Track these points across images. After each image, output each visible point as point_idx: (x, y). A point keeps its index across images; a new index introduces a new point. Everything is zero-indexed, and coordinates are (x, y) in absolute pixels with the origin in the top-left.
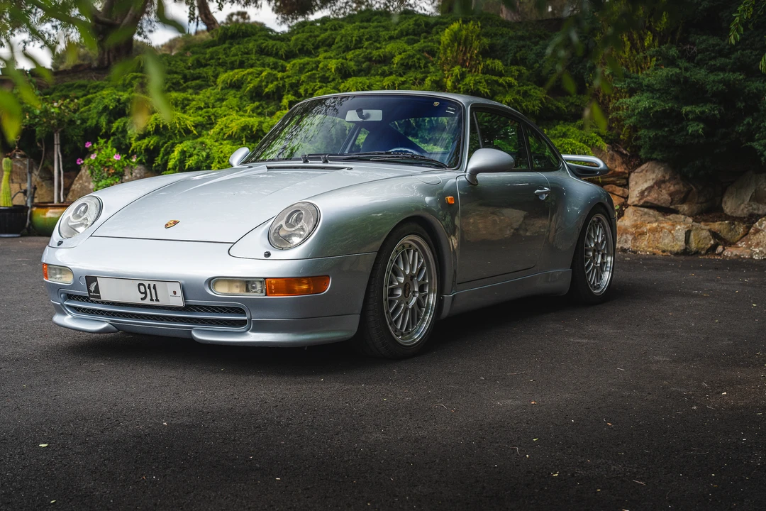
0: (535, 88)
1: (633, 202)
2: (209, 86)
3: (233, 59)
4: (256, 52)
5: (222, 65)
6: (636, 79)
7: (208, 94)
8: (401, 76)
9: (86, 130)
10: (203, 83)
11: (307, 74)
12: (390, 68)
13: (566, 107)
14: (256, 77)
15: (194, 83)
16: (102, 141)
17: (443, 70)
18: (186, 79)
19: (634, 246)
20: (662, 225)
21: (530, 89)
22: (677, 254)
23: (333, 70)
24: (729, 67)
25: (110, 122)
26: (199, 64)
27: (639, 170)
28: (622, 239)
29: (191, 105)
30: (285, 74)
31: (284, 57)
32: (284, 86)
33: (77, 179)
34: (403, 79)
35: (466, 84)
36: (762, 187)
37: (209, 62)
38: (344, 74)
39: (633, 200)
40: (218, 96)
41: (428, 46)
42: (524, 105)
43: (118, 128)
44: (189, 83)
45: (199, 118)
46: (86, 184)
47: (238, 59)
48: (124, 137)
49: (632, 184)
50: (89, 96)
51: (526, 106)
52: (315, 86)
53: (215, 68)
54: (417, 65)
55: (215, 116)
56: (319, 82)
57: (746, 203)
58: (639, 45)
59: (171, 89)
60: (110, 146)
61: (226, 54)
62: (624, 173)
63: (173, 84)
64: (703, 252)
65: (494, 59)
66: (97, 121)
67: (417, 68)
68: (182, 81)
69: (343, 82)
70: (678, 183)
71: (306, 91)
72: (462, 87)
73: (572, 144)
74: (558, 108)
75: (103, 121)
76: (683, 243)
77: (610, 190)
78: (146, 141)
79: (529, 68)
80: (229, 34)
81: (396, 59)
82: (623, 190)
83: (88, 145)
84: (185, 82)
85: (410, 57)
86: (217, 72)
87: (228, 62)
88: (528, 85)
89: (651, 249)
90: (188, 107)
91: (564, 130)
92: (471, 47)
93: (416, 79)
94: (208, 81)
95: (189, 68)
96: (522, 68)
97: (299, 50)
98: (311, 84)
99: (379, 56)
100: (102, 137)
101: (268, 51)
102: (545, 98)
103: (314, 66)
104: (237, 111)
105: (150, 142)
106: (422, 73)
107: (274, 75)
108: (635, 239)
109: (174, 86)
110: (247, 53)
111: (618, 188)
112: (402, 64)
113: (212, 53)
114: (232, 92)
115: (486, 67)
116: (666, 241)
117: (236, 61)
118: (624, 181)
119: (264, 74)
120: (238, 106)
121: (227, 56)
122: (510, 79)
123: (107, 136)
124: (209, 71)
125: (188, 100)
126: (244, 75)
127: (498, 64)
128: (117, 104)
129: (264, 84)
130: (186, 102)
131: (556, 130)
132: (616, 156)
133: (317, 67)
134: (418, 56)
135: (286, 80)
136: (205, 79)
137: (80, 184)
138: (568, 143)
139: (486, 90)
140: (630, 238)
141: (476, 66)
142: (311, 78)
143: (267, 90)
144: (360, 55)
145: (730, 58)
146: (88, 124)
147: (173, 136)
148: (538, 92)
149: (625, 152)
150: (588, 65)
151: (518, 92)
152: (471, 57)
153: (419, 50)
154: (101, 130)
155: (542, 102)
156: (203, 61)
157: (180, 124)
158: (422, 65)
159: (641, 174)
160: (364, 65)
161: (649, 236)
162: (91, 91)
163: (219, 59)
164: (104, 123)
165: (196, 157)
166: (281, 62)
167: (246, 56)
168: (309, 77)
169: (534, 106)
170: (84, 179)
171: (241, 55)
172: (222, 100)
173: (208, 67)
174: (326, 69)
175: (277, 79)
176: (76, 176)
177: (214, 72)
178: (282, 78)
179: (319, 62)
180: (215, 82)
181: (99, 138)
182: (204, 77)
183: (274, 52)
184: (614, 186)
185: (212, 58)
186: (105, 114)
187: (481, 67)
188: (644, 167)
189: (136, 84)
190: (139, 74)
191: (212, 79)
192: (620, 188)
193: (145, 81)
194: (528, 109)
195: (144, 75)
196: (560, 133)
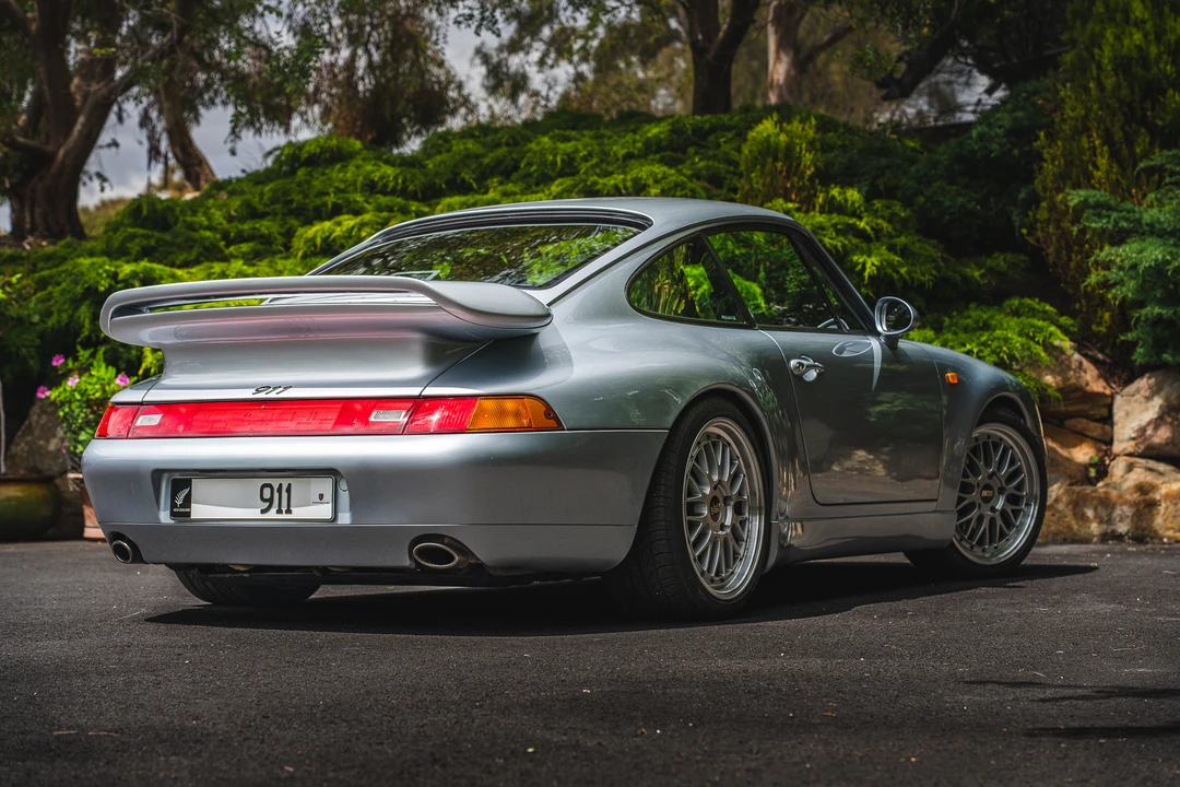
0: (919, 241)
1: (1125, 449)
2: (276, 253)
3: (318, 202)
4: (362, 188)
5: (298, 212)
6: (1129, 212)
7: (278, 266)
9: (42, 335)
10: (260, 248)
13: (982, 276)
15: (245, 247)
16: (85, 354)
18: (225, 236)
19: (1137, 529)
21: (913, 243)
26: (252, 213)
27: (1131, 389)
28: (1114, 515)
31: (420, 195)
37: (269, 210)
39: (1123, 445)
41: (709, 168)
42: (904, 271)
44: (232, 249)
46: (42, 442)
47: (329, 200)
49: (1118, 415)
50: (45, 273)
51: (909, 273)
53: (283, 219)
59: (203, 259)
61: (302, 192)
62: (1103, 395)
63: (204, 247)
65: (842, 187)
66: (71, 317)
68: (221, 245)
74: (965, 278)
75: (84, 315)
77: (1079, 427)
79: (908, 202)
80: (304, 155)
82: (1103, 429)
83: (59, 362)
86: (288, 226)
88: (907, 235)
89: (1170, 533)
91: (985, 316)
92: (798, 165)
94: (270, 244)
95: (231, 220)
97: (448, 183)
100: (85, 347)
101: (385, 186)
102: (942, 257)
108: (1138, 515)
109: (206, 254)
110: (346, 191)
111: (1093, 425)
113: (275, 192)
115: (829, 201)
117: (325, 204)
118: (1104, 412)
121: (306, 196)
122: (878, 222)
123: (92, 345)
124: (270, 224)
126: (353, 226)
127: (852, 196)
128: (113, 282)
131: (969, 317)
132: (1086, 364)
134: (692, 186)
136: (266, 240)
139: (835, 243)
140: (1129, 512)
141: (808, 200)
146: (53, 322)
148: (930, 248)
149: (1100, 356)
150: (1022, 195)
151: (892, 248)
152: (800, 183)
153: (693, 176)
154: (78, 334)
155: (937, 268)
156: (260, 208)
159: (1136, 397)
161: (1166, 508)
162: (40, 265)
163: (291, 201)
167: (343, 195)
169: (923, 274)
171: (335, 193)
173: (269, 218)
177: (281, 226)
180: (287, 247)
181: (79, 347)
182: (264, 237)
183: (399, 187)
184: (1085, 421)
185: (275, 201)
186: (87, 302)
187: (819, 201)
188: (1140, 381)
189: (134, 247)
190: (141, 231)
191: (280, 240)
192: (1097, 424)
193: (153, 242)
194: (912, 279)
195: (150, 233)
196: (977, 322)
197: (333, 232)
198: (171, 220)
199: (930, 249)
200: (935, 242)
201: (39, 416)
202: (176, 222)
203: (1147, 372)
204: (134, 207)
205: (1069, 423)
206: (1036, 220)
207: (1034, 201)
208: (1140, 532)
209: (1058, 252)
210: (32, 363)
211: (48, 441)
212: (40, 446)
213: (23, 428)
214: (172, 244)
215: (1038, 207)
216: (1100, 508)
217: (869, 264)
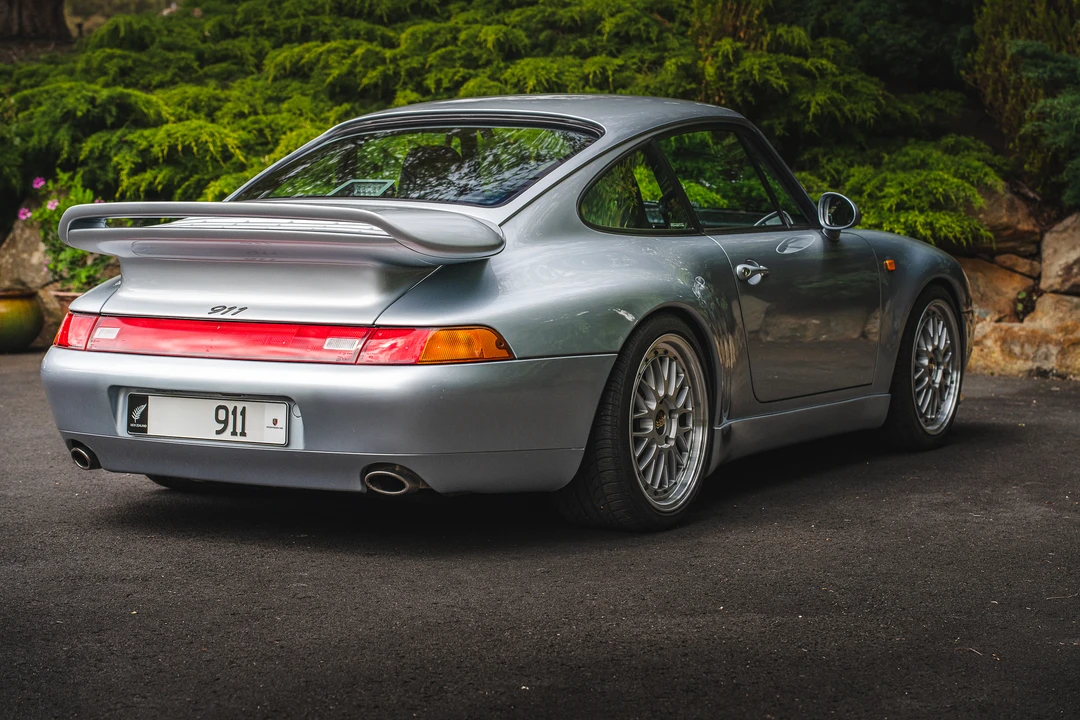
0: (862, 79)
1: (1051, 286)
2: (247, 74)
3: (289, 23)
4: (331, 10)
5: (270, 33)
7: (249, 89)
8: (615, 56)
9: (24, 155)
10: (233, 68)
11: (440, 52)
12: (591, 41)
13: (921, 113)
14: (344, 58)
15: (218, 68)
16: (64, 177)
17: (698, 46)
18: (201, 58)
19: (1061, 366)
21: (856, 81)
23: (490, 45)
25: (75, 141)
26: (224, 33)
27: (1059, 227)
28: (1040, 353)
29: (225, 110)
30: (397, 51)
31: (385, 20)
32: (397, 74)
33: (4, 246)
34: (619, 61)
35: (744, 71)
37: (242, 30)
38: (510, 52)
39: (1051, 281)
40: (270, 92)
41: (662, 1)
42: (846, 108)
43: (92, 151)
44: (206, 69)
45: (241, 132)
46: (25, 256)
47: (299, 22)
48: (103, 168)
49: (1047, 252)
50: (26, 92)
51: (851, 111)
52: (455, 74)
53: (255, 40)
54: (644, 35)
55: (273, 130)
56: (462, 66)
59: (177, 79)
60: (79, 186)
61: (273, 13)
62: (1032, 233)
63: (180, 68)
65: (790, 25)
66: (51, 139)
67: (644, 40)
68: (195, 65)
69: (507, 67)
71: (439, 82)
72: (736, 76)
73: (942, 181)
74: (904, 114)
75: (63, 137)
77: (1009, 263)
78: (148, 175)
79: (852, 40)
81: (608, 26)
82: (1031, 265)
83: (39, 184)
84: (201, 66)
85: (631, 20)
86: (260, 47)
87: (281, 28)
88: (850, 73)
90: (219, 113)
91: (922, 155)
93: (642, 61)
94: (243, 65)
95: (206, 40)
96: (839, 41)
97: (412, 7)
98: (446, 69)
99: (572, 19)
100: (64, 170)
101: (353, 9)
102: (883, 95)
103: (449, 36)
104: (312, 120)
105: (155, 178)
106: (653, 50)
107: (377, 53)
108: (1063, 353)
109: (182, 74)
110: (313, 13)
111: (1021, 261)
112: (617, 35)
113: (247, 12)
114: (295, 84)
117: (294, 27)
118: (1032, 248)
119: (359, 51)
120: (312, 111)
121: (277, 18)
122: (824, 62)
123: (70, 166)
124: (244, 46)
125: (219, 100)
126: (321, 54)
127: (799, 34)
128: (90, 107)
129: (359, 69)
130: (215, 104)
131: (907, 154)
132: (1018, 202)
133: (455, 39)
134: (646, 20)
135: (401, 63)
136: (240, 60)
137: (12, 256)
138: (935, 180)
139: (781, 82)
140: (1054, 350)
141: (756, 39)
142: (447, 60)
143: (365, 81)
144: (534, 16)
146: (31, 144)
147: (201, 166)
148: (873, 87)
149: (1031, 195)
150: (961, 35)
151: (835, 86)
152: (749, 22)
153: (646, 9)
154: (57, 155)
155: (878, 105)
156: (232, 28)
157: (214, 143)
158: (653, 36)
159: (1065, 235)
160: (542, 36)
162: (23, 82)
163: (262, 23)
164: (66, 144)
166: (380, 30)
167: (312, 17)
168: (443, 57)
169: (864, 112)
170: (20, 246)
171: (304, 15)
172: (279, 100)
173: (242, 38)
174: (475, 42)
175: (383, 61)
176: (3, 241)
177: (253, 47)
178: (394, 60)
179: (458, 30)
180: (259, 67)
181: (58, 170)
182: (236, 57)
183: (365, 11)
184: (1014, 257)
185: (246, 22)
186: (66, 126)
187: (766, 40)
188: (1068, 221)
189: (112, 68)
190: (118, 52)
191: (252, 60)
192: (1025, 260)
193: (130, 63)
194: (854, 117)
195: (126, 53)
196: (915, 160)
197: (302, 58)
198: (148, 40)
199: (870, 87)
200: (876, 79)
201: (23, 230)
202: (152, 42)
203: (1075, 212)
204: (113, 27)
205: (1001, 258)
206: (974, 62)
207: (972, 43)
208: (1064, 370)
209: (995, 92)
210: (14, 181)
212: (24, 260)
213: (8, 240)
214: (149, 64)
215: (976, 50)
216: (1026, 346)
217: (813, 105)
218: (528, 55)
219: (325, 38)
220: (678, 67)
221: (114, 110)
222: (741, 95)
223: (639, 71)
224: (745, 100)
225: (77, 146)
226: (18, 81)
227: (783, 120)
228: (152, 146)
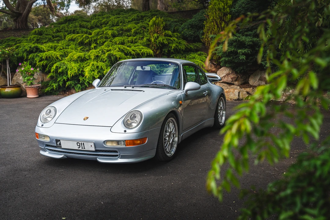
0: (182, 41)
2: (63, 40)
3: (71, 29)
4: (79, 27)
5: (67, 31)
7: (63, 43)
8: (134, 36)
9: (18, 58)
10: (60, 38)
11: (100, 36)
12: (130, 33)
13: (194, 47)
14: (81, 37)
15: (56, 39)
16: (25, 63)
17: (150, 35)
18: (53, 36)
20: (230, 90)
22: (235, 100)
23: (110, 35)
24: (252, 35)
25: (27, 55)
26: (58, 31)
27: (220, 70)
29: (58, 48)
30: (92, 36)
31: (90, 28)
32: (92, 40)
33: (15, 75)
34: (135, 38)
36: (263, 76)
37: (61, 30)
38: (114, 36)
40: (67, 44)
41: (143, 25)
42: (179, 47)
43: (31, 57)
44: (54, 39)
45: (61, 53)
47: (72, 29)
48: (33, 61)
50: (18, 45)
51: (180, 47)
52: (103, 40)
54: (140, 32)
55: (67, 52)
56: (105, 39)
57: (257, 81)
58: (220, 26)
59: (48, 41)
60: (28, 64)
61: (67, 27)
62: (215, 71)
63: (49, 39)
64: (244, 99)
65: (168, 31)
66: (22, 55)
67: (140, 33)
68: (52, 38)
69: (113, 39)
70: (234, 75)
71: (100, 42)
72: (158, 41)
73: (197, 62)
74: (191, 48)
75: (25, 54)
76: (238, 96)
78: (42, 62)
79: (180, 33)
80: (68, 19)
81: (133, 31)
83: (20, 64)
84: (53, 38)
85: (137, 29)
87: (69, 30)
88: (180, 40)
90: (56, 49)
91: (194, 56)
92: (160, 27)
93: (140, 37)
95: (54, 33)
96: (178, 33)
97: (95, 26)
98: (101, 39)
99: (126, 29)
101: (83, 26)
102: (186, 44)
103: (102, 33)
104: (75, 50)
105: (44, 63)
106: (142, 35)
107: (88, 36)
110: (76, 27)
112: (135, 32)
113: (62, 27)
114: (72, 42)
115: (165, 33)
116: (232, 96)
117: (72, 30)
119: (84, 36)
120: (75, 48)
122: (175, 38)
123: (26, 60)
124: (61, 34)
125: (56, 46)
126: (77, 37)
127: (170, 33)
129: (84, 40)
130: (55, 47)
131: (191, 56)
132: (212, 65)
133: (103, 33)
134: (140, 29)
135: (93, 38)
136: (61, 37)
137: (16, 77)
138: (196, 61)
139: (166, 42)
141: (162, 33)
142: (102, 38)
143: (85, 42)
144: (119, 28)
145: (252, 32)
146: (19, 56)
147: (52, 60)
149: (215, 63)
150: (201, 32)
151: (177, 42)
152: (160, 30)
153: (140, 27)
154: (24, 58)
155: (185, 46)
156: (59, 30)
157: (55, 56)
158: (142, 32)
159: (221, 71)
160: (120, 32)
161: (226, 94)
163: (65, 29)
164: (25, 56)
165: (62, 68)
166: (89, 31)
167: (75, 28)
168: (101, 37)
169: (183, 48)
170: (18, 76)
172: (69, 45)
173: (61, 32)
174: (107, 34)
175: (89, 38)
177: (64, 34)
178: (91, 38)
179: (104, 31)
180: (65, 38)
181: (24, 61)
182: (60, 36)
183: (86, 27)
185: (62, 29)
186: (25, 52)
187: (164, 33)
188: (222, 69)
189: (35, 39)
190: (36, 36)
191: (63, 37)
193: (39, 38)
194: (181, 49)
195: (38, 36)
196: (192, 57)
197: (73, 37)
198: (42, 33)
199: (184, 42)
200: (185, 41)
201: (18, 72)
202: (43, 34)
206: (204, 38)
207: (203, 34)
209: (208, 44)
210: (15, 63)
211: (20, 77)
214: (43, 38)
215: (204, 35)
217: (173, 47)
218: (117, 37)
219: (78, 33)
220: (147, 39)
221: (35, 49)
222: (159, 45)
223: (139, 39)
224: (160, 46)
225: (28, 56)
226: (16, 42)
227: (167, 49)
228: (42, 57)
